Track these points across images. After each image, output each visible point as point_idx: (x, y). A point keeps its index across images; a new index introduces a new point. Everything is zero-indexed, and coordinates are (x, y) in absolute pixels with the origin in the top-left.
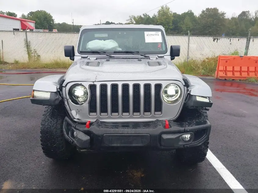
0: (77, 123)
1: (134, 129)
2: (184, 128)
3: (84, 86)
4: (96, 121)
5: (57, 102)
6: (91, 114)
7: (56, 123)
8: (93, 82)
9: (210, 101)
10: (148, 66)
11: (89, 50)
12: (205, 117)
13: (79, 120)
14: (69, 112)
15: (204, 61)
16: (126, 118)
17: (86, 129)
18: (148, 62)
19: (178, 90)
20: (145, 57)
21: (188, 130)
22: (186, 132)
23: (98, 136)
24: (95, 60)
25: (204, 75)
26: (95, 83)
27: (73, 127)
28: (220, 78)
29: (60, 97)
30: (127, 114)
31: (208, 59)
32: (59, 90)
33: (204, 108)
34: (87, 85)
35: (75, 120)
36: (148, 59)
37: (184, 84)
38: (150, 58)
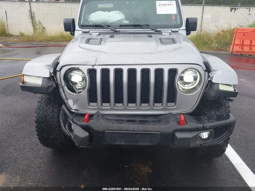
0: (75, 114)
1: (141, 126)
2: (203, 125)
3: (82, 71)
4: (96, 113)
5: (51, 90)
6: (91, 104)
7: (52, 111)
8: (93, 66)
9: (235, 90)
10: (160, 44)
11: (91, 24)
12: (227, 108)
13: (77, 111)
14: (65, 101)
15: (219, 34)
16: (133, 110)
17: (84, 123)
18: (160, 39)
19: (197, 76)
20: (156, 31)
21: (208, 127)
22: (204, 129)
23: (98, 133)
24: (97, 36)
25: (217, 49)
26: (95, 67)
27: (70, 119)
28: (235, 53)
29: (54, 84)
30: (134, 105)
31: (223, 31)
32: (53, 75)
33: (227, 98)
34: (85, 69)
35: (72, 110)
36: (160, 35)
37: (205, 69)
38: (163, 33)
